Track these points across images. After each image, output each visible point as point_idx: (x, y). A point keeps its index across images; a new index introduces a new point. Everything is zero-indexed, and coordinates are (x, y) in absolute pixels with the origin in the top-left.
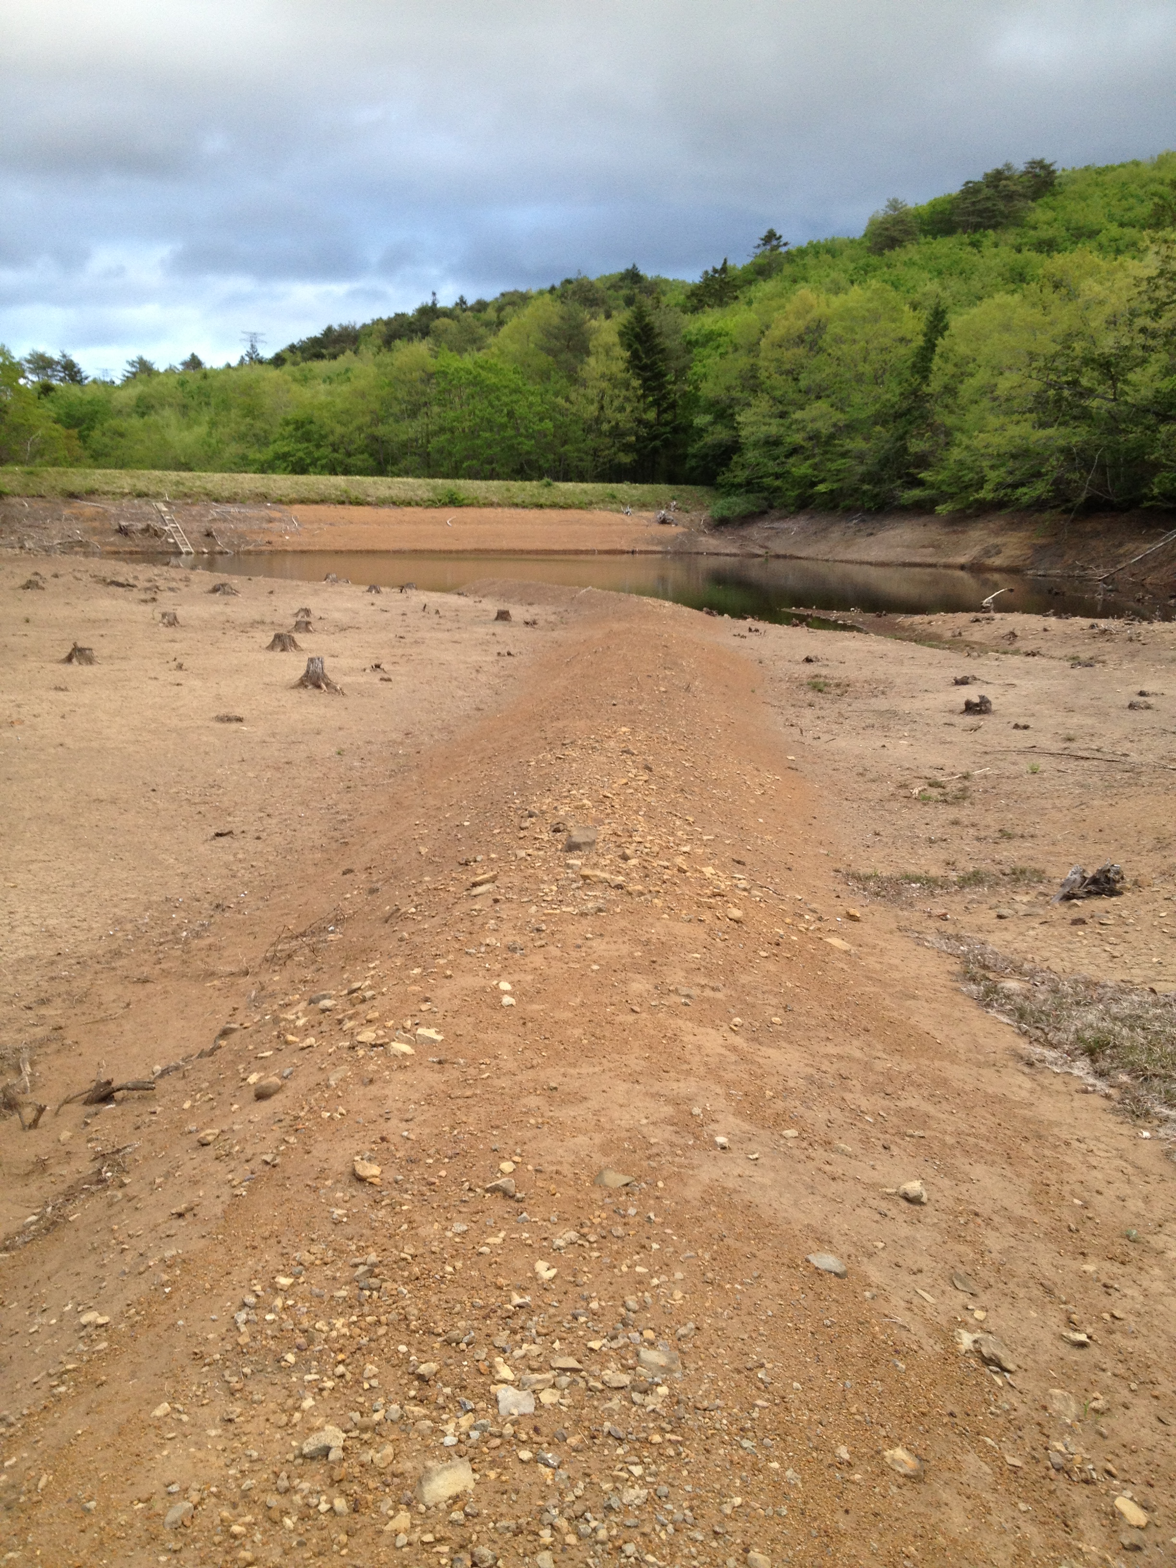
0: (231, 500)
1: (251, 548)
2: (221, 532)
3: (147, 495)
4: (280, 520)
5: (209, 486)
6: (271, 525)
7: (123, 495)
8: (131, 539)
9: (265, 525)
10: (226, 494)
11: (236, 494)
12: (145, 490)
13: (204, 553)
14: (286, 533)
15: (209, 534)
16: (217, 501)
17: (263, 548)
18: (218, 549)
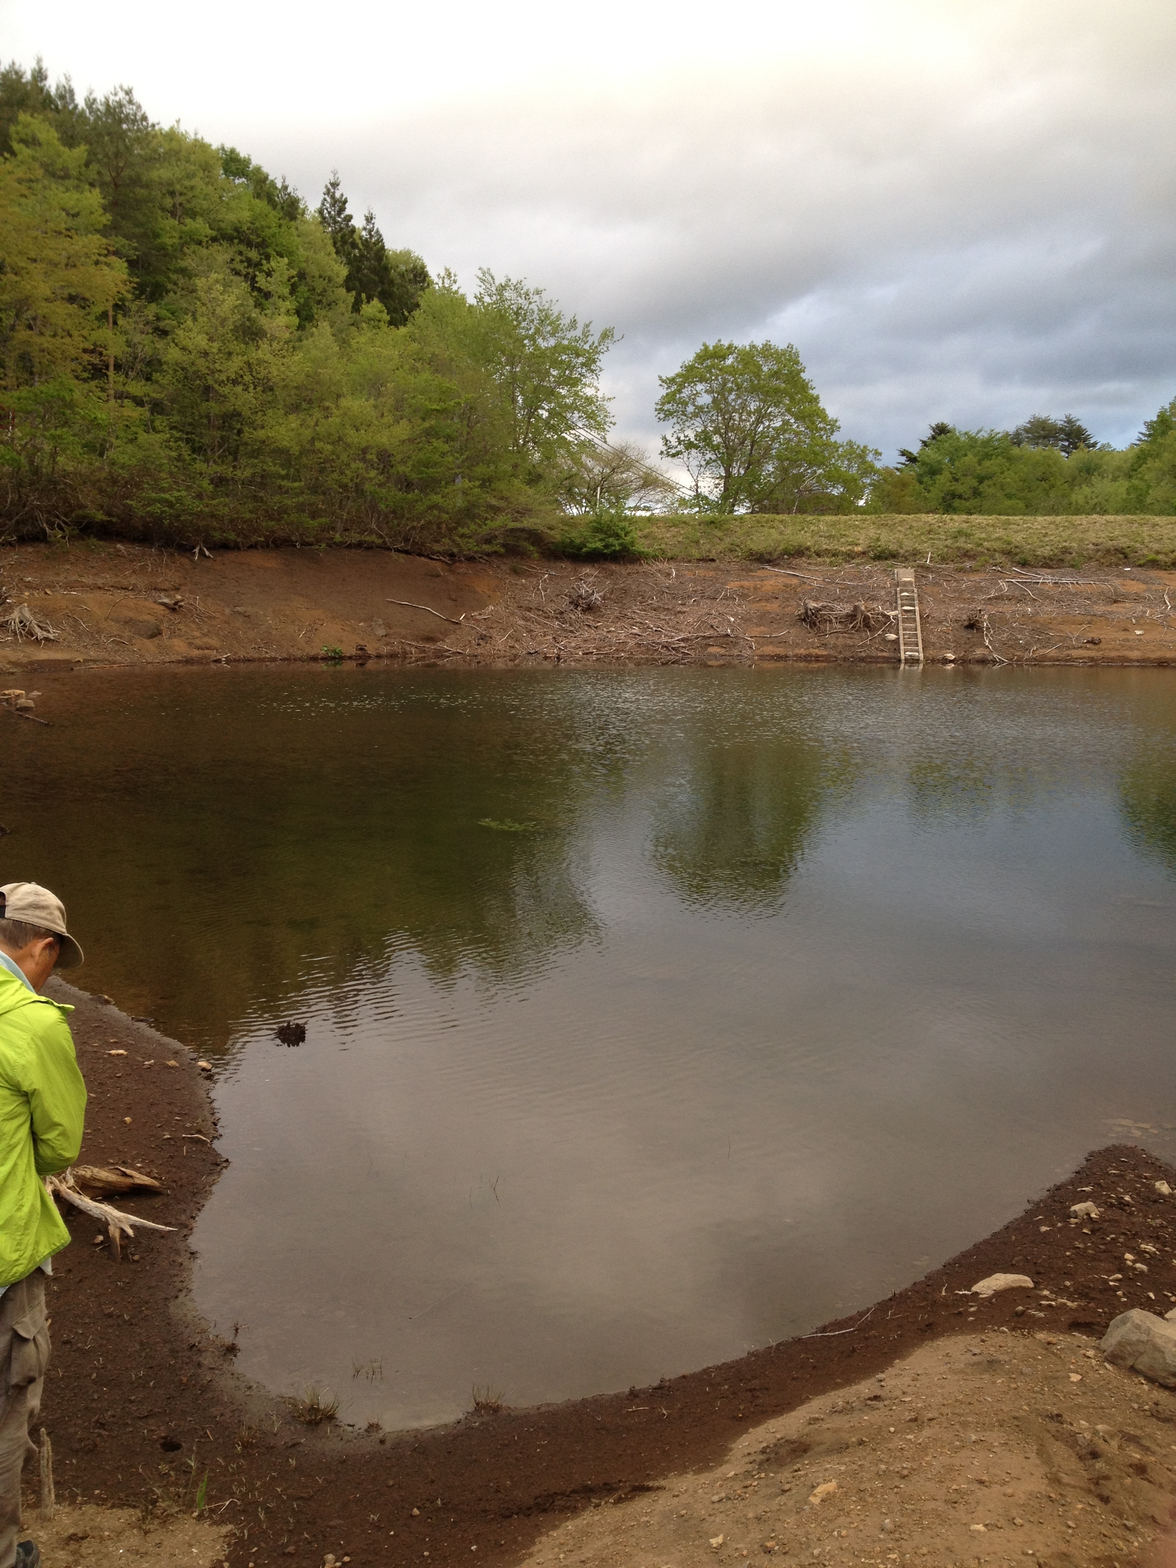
0: (1053, 562)
1: (1051, 652)
2: (998, 621)
3: (894, 556)
4: (1137, 598)
5: (1018, 538)
6: (1114, 607)
7: (850, 556)
8: (820, 633)
9: (1100, 608)
10: (1046, 551)
11: (1066, 551)
12: (893, 547)
13: (946, 661)
14: (1139, 625)
15: (972, 625)
16: (1024, 564)
17: (1075, 653)
18: (979, 652)
